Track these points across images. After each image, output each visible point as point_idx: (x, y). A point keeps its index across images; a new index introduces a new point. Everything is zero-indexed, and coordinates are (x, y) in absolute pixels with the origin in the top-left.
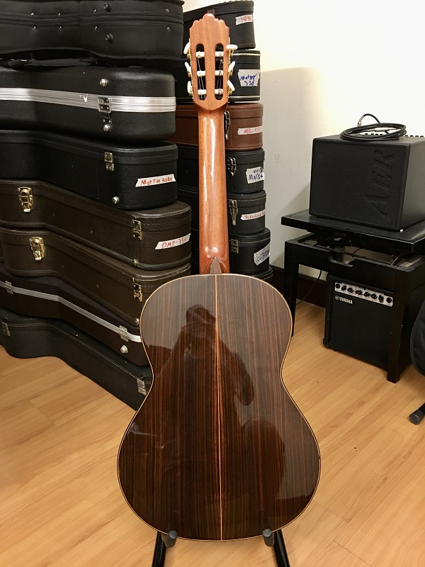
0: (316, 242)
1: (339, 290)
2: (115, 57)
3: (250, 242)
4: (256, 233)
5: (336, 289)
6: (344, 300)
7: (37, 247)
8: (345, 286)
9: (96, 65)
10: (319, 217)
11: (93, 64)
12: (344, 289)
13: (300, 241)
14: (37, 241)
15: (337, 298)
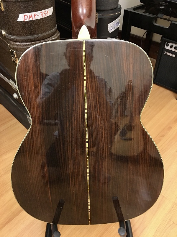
1: (168, 48)
5: (166, 47)
6: (170, 54)
8: (173, 45)
12: (171, 47)
15: (165, 53)
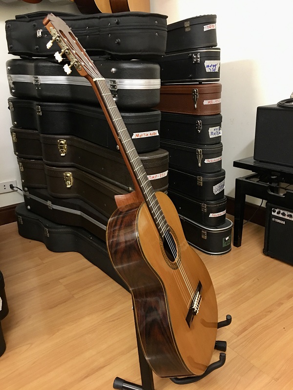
0: (258, 180)
1: (275, 214)
2: (121, 54)
3: (210, 178)
4: (215, 172)
5: (273, 213)
6: (279, 221)
7: (68, 179)
8: (280, 211)
9: (109, 60)
10: (260, 161)
11: (107, 59)
12: (278, 213)
13: (247, 178)
14: (68, 175)
15: (273, 219)
